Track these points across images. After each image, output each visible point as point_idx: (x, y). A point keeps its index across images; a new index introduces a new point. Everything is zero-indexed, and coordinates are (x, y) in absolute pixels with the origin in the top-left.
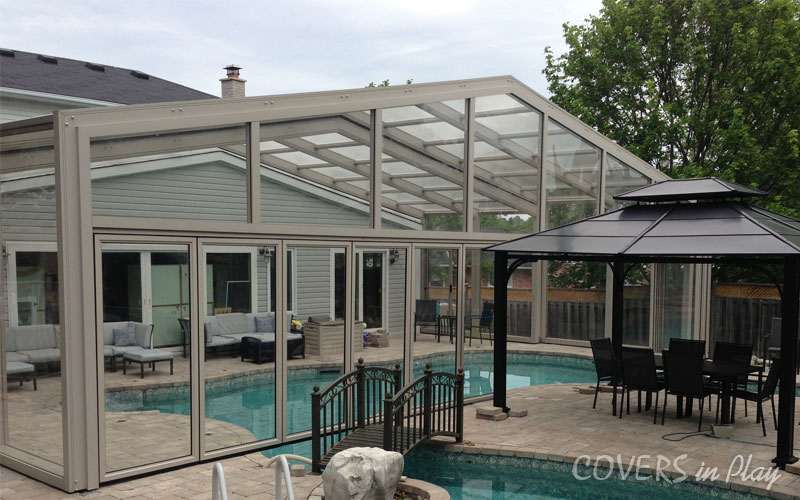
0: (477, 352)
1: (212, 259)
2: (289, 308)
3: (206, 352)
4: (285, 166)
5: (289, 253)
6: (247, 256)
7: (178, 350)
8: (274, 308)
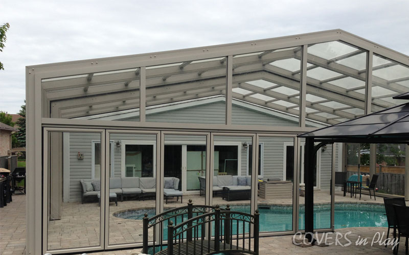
0: (362, 203)
1: (217, 148)
2: (259, 174)
3: (213, 194)
4: (258, 102)
5: (260, 146)
6: (236, 147)
7: (198, 192)
8: (250, 173)
